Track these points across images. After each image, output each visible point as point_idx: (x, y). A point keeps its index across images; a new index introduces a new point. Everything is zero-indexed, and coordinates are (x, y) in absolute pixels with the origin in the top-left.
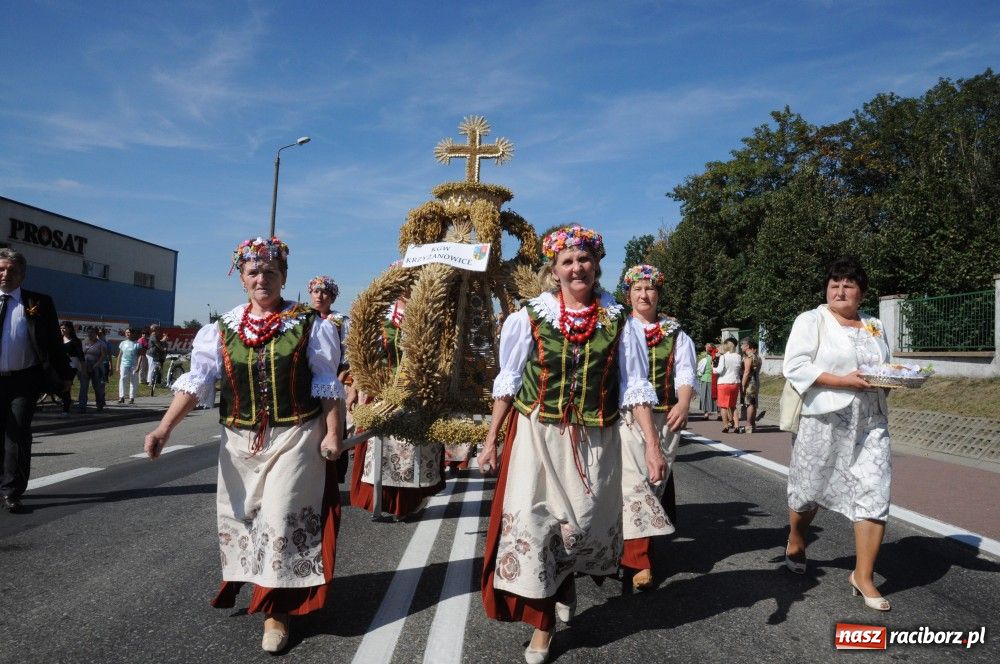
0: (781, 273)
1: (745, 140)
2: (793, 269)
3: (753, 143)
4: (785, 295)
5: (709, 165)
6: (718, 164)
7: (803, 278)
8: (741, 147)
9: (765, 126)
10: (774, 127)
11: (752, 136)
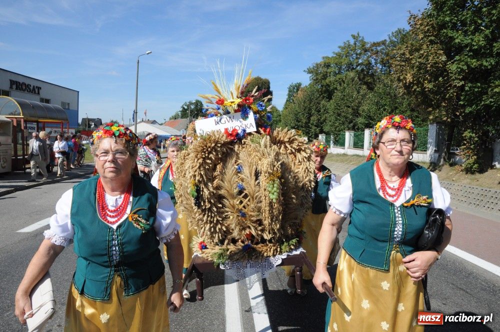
0: (339, 115)
1: (339, 47)
2: (343, 114)
3: (343, 48)
4: (340, 124)
5: (324, 58)
6: (327, 58)
7: (346, 118)
8: (338, 50)
9: (348, 41)
10: (352, 42)
11: (342, 45)
